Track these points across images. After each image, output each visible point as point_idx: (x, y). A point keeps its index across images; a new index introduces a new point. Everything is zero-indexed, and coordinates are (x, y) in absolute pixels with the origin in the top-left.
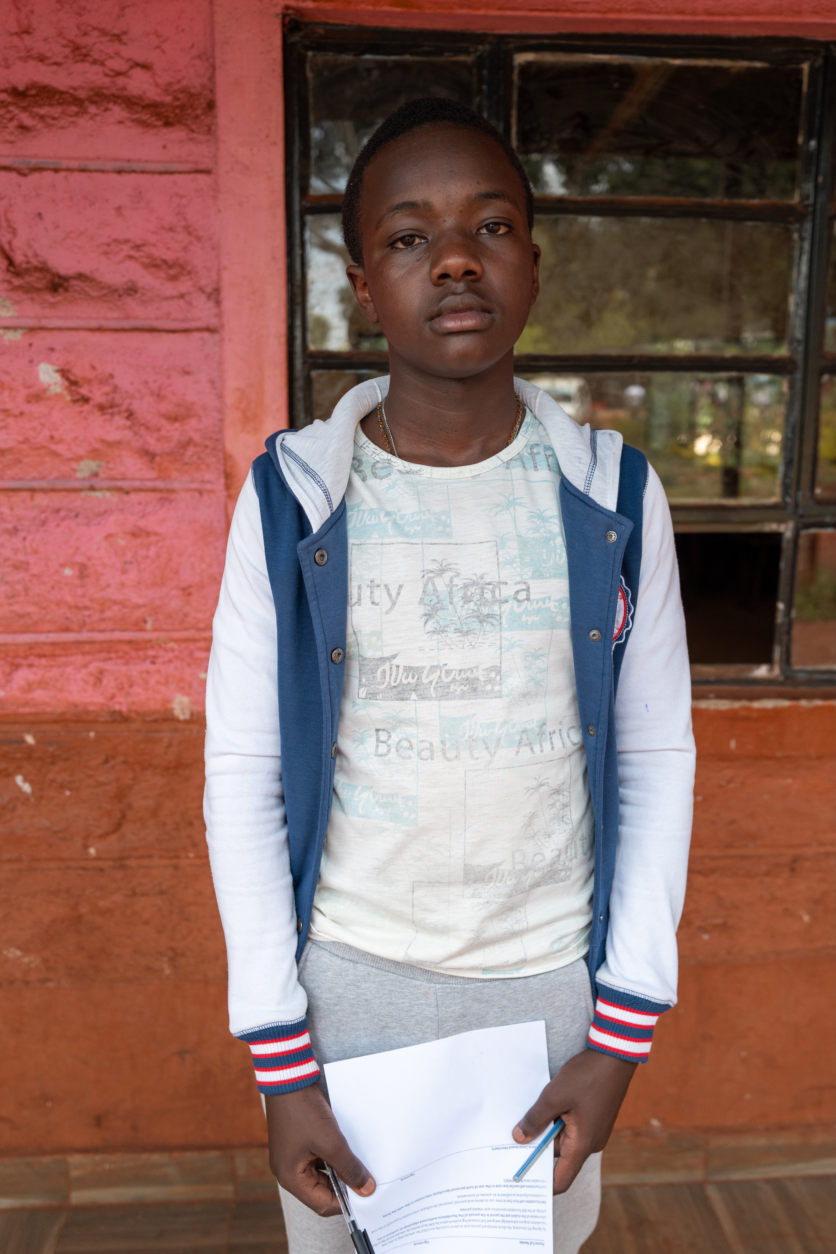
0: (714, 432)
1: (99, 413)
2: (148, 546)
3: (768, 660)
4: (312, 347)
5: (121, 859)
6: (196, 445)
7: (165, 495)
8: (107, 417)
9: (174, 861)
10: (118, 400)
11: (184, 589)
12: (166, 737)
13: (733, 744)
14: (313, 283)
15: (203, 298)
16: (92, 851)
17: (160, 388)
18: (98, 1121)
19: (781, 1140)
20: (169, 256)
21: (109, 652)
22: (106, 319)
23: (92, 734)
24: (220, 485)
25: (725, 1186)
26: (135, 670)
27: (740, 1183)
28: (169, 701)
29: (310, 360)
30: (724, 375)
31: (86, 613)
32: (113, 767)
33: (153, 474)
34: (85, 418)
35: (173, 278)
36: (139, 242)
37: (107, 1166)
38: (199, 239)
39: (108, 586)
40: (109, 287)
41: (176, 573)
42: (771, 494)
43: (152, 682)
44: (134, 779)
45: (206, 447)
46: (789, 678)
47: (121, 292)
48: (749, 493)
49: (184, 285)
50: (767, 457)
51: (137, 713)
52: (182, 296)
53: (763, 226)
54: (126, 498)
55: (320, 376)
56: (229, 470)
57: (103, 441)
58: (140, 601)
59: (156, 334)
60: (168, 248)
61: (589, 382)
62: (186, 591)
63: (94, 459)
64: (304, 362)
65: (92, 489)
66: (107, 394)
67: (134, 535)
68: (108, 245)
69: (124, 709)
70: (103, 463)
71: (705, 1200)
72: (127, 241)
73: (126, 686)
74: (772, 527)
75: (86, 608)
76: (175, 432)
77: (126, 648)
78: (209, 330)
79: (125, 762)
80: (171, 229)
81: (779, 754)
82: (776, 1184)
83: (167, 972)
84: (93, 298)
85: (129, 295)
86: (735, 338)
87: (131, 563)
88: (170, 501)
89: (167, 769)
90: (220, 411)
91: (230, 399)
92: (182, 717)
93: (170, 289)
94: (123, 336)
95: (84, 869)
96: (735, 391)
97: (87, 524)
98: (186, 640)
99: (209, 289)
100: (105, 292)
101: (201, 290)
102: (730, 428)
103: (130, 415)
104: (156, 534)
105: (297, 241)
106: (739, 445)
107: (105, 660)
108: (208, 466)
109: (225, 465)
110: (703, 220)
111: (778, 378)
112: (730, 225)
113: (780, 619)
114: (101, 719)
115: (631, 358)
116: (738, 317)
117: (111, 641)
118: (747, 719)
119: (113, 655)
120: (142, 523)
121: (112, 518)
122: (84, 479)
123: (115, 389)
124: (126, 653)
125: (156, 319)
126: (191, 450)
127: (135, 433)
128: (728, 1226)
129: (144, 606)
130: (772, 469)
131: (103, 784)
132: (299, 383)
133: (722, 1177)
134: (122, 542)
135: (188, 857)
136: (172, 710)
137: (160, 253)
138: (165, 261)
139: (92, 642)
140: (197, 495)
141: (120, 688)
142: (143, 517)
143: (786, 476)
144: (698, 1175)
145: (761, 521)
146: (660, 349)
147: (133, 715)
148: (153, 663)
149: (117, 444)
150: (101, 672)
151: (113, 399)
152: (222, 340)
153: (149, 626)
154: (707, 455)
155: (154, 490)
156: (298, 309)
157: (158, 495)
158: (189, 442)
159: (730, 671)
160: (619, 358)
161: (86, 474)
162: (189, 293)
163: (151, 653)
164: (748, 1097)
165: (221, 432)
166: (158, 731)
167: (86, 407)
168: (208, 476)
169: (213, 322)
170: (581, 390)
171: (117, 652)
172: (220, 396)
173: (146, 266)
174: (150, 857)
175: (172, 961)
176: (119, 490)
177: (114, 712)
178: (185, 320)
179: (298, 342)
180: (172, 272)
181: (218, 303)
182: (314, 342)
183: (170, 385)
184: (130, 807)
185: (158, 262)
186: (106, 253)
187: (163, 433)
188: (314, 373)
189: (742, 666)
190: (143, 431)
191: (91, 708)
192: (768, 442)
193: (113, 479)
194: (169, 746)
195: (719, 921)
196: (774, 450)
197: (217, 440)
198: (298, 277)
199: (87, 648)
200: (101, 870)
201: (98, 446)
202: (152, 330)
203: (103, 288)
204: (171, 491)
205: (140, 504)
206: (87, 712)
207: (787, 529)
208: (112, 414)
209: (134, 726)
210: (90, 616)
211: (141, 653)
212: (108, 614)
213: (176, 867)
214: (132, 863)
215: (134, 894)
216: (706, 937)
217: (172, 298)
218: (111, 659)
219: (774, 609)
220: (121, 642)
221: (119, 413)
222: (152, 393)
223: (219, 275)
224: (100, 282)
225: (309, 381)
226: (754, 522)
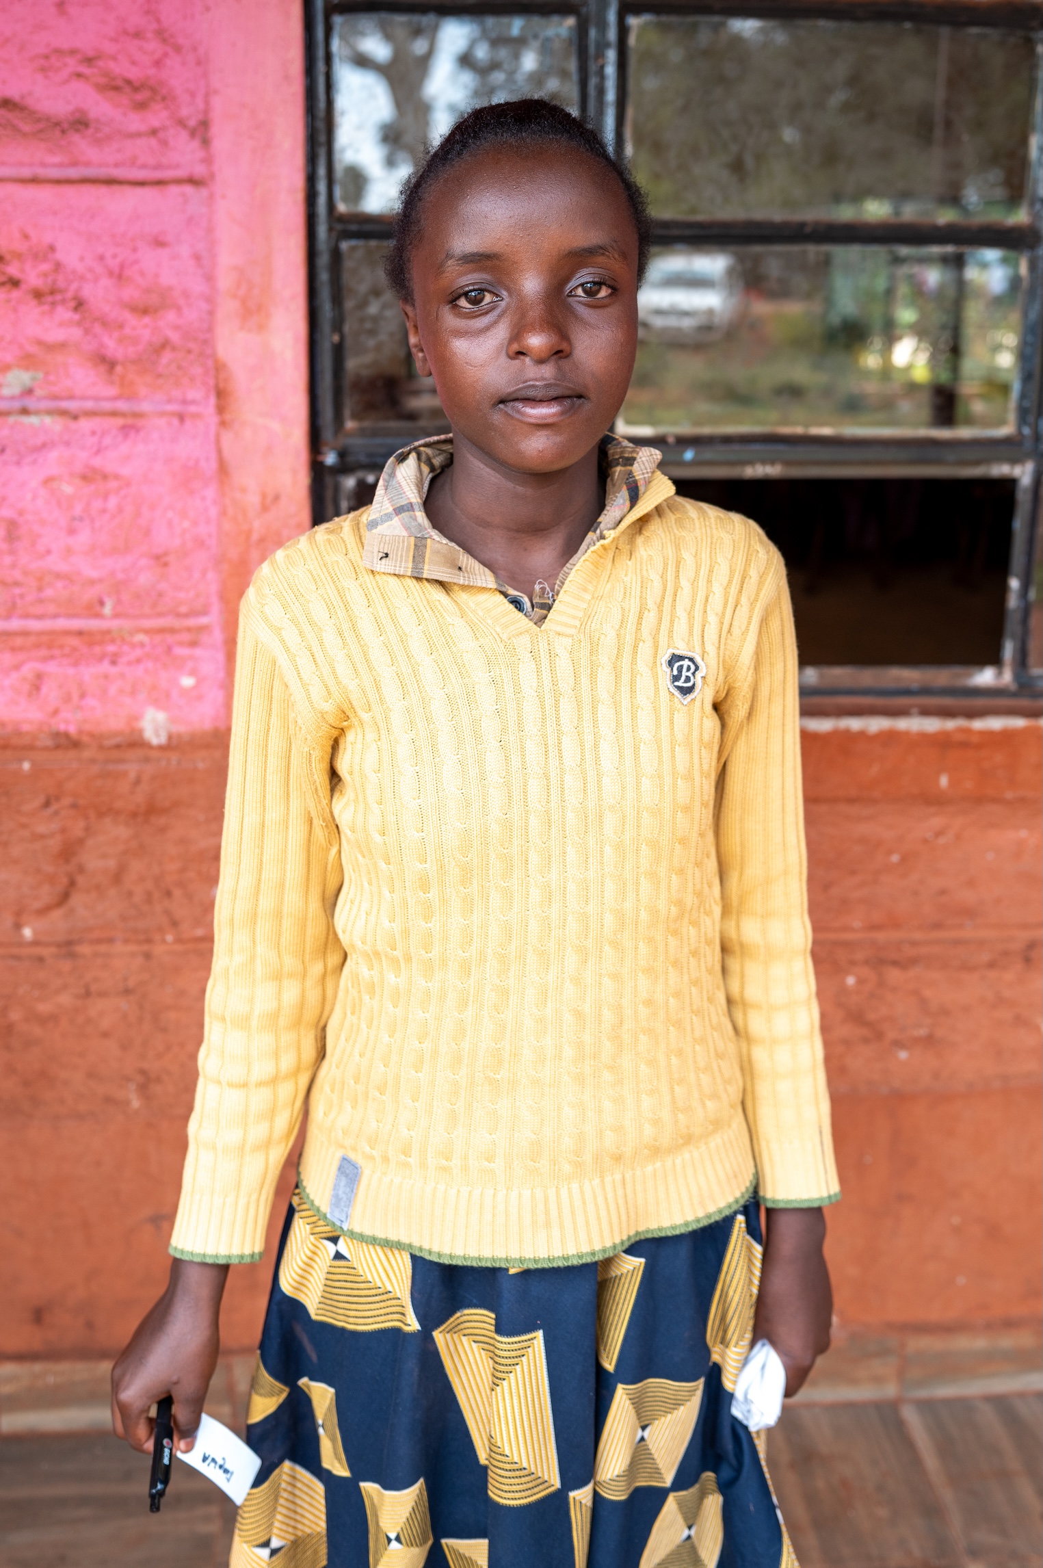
0: (919, 331)
1: (34, 303)
2: (106, 497)
3: (995, 660)
4: (342, 207)
5: (69, 943)
6: (174, 349)
7: (129, 421)
8: (46, 308)
9: (145, 947)
10: (61, 283)
11: (157, 558)
12: (132, 769)
13: (944, 781)
14: (343, 114)
15: (184, 135)
16: (27, 933)
17: (122, 266)
18: (38, 1315)
19: (1007, 1341)
20: (133, 73)
21: (50, 647)
22: (43, 165)
23: (26, 766)
24: (208, 409)
25: (928, 1407)
26: (89, 673)
27: (947, 1402)
28: (137, 717)
29: (339, 227)
30: (936, 250)
31: (17, 591)
32: (56, 813)
33: (112, 391)
34: (15, 310)
35: (141, 106)
36: (91, 54)
37: (51, 1380)
38: (178, 49)
39: (49, 552)
40: (48, 119)
41: (147, 532)
42: (1002, 422)
43: (113, 690)
44: (87, 829)
45: (189, 352)
46: (1025, 686)
47: (65, 126)
48: (970, 421)
49: (157, 117)
50: (994, 370)
51: (92, 735)
52: (154, 132)
53: (994, 34)
54: (73, 425)
55: (353, 249)
56: (221, 385)
57: (40, 343)
58: (94, 574)
59: (116, 188)
60: (134, 63)
61: (740, 259)
62: (160, 560)
63: (27, 368)
64: (330, 229)
65: (25, 411)
66: (45, 275)
67: (85, 478)
68: (47, 57)
69: (72, 730)
70: (40, 375)
71: (900, 1426)
72: (73, 52)
73: (75, 696)
74: (1001, 470)
75: (16, 584)
76: (142, 329)
77: (74, 641)
78: (193, 181)
79: (74, 806)
80: (138, 35)
81: (1009, 795)
82: (1000, 1403)
83: (136, 1103)
84: (25, 135)
85: (77, 130)
86: (953, 198)
87: (81, 519)
88: (137, 430)
89: (134, 815)
90: (210, 299)
91: (225, 281)
92: (155, 741)
93: (135, 122)
94: (70, 191)
95: (17, 958)
96: (950, 275)
97: (18, 463)
98: (161, 631)
99: (192, 123)
100: (41, 126)
101: (181, 123)
102: (943, 327)
103: (79, 304)
104: (117, 477)
105: (320, 53)
106: (955, 351)
107: (45, 659)
108: (192, 379)
109: (217, 378)
110: (908, 25)
111: (1012, 254)
112: (945, 31)
113: (1013, 602)
114: (39, 743)
115: (802, 225)
116: (955, 166)
117: (52, 633)
118: (964, 745)
119: (57, 652)
120: (97, 462)
121: (53, 455)
122: (13, 398)
123: (58, 266)
124: (74, 649)
125: (116, 165)
126: (167, 357)
127: (87, 332)
128: (931, 1461)
129: (101, 580)
130: (1005, 389)
131: (42, 837)
132: (323, 260)
133: (923, 1393)
134: (67, 489)
135: (164, 941)
136: (141, 731)
137: (122, 68)
138: (128, 82)
139: (25, 633)
140: (175, 421)
141: (67, 699)
142: (98, 452)
143: (1023, 396)
144: (890, 1390)
145: (988, 461)
146: (845, 213)
147: (85, 739)
148: (114, 663)
149: (62, 346)
150: (40, 677)
151: (55, 282)
152: (211, 197)
153: (107, 610)
154: (909, 367)
155: (114, 414)
156: (322, 152)
157: (120, 421)
158: (165, 345)
159: (941, 676)
160: (785, 225)
161: (16, 390)
162: (164, 128)
163: (111, 648)
164: (961, 1280)
165: (210, 329)
166: (122, 761)
167: (16, 294)
168: (192, 394)
169: (199, 170)
170: (730, 272)
171: (62, 647)
172: (210, 278)
173: (101, 88)
174: (110, 941)
175: (143, 1088)
176: (63, 413)
177: (57, 735)
178: (158, 167)
179: (322, 200)
180: (139, 97)
181: (206, 142)
182: (345, 199)
183: (136, 262)
184: (81, 869)
185: (119, 83)
186: (43, 70)
187: (127, 331)
188: (345, 245)
189: (957, 670)
190: (98, 329)
191: (26, 728)
192: (997, 348)
193: (55, 398)
194: (138, 781)
195: (922, 1032)
196: (1006, 360)
197: (205, 342)
198: (322, 104)
199: (19, 641)
200: (41, 959)
201: (32, 349)
202: (110, 182)
203: (39, 120)
204: (137, 415)
205: (93, 433)
206: (19, 733)
207: (1024, 473)
208: (53, 304)
209: (87, 754)
210: (22, 596)
211: (97, 650)
212: (49, 592)
213: (148, 956)
214: (85, 949)
215: (88, 994)
216: (903, 1055)
217: (138, 135)
218: (52, 657)
219: (1004, 588)
220: (67, 633)
221: (64, 301)
222: (111, 274)
223: (207, 103)
224: (34, 113)
225: (336, 255)
226: (977, 463)
